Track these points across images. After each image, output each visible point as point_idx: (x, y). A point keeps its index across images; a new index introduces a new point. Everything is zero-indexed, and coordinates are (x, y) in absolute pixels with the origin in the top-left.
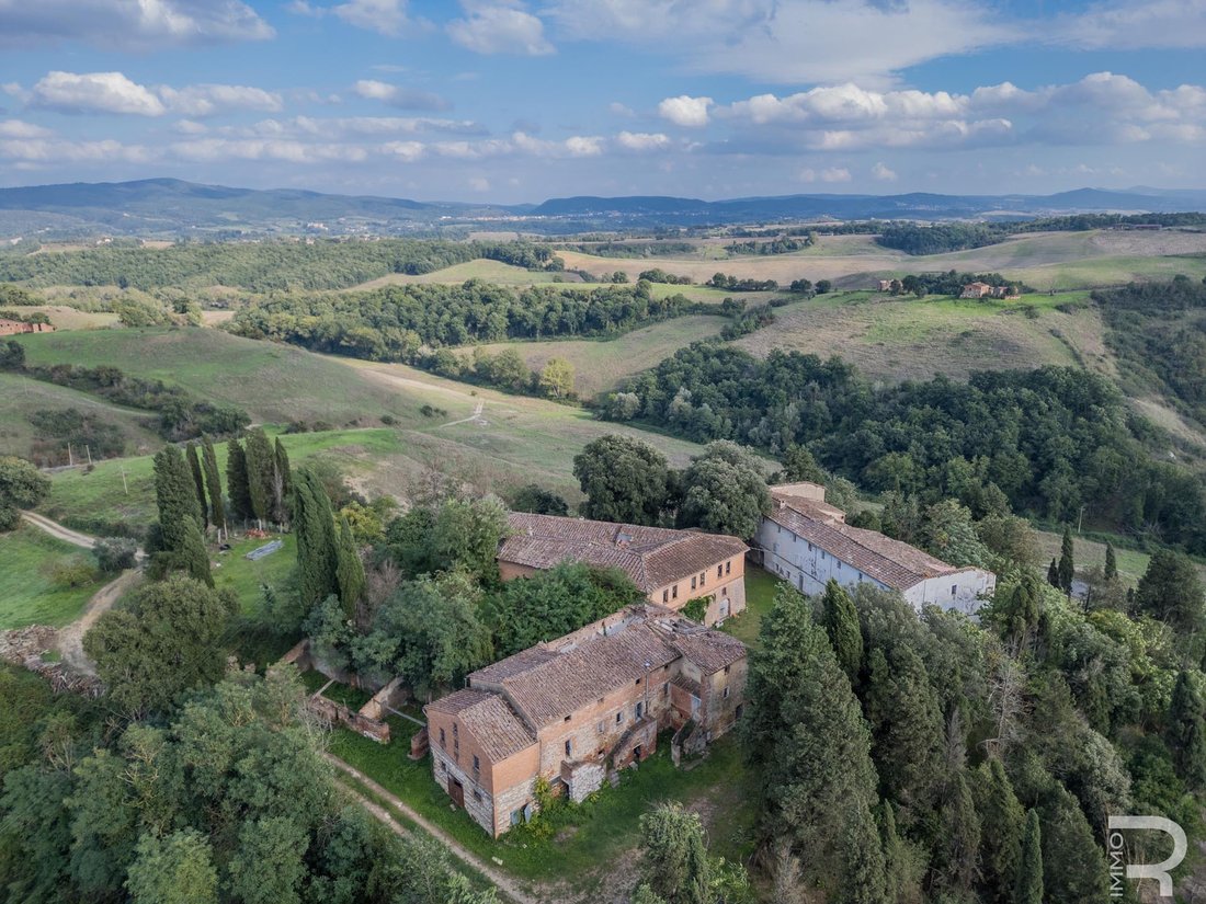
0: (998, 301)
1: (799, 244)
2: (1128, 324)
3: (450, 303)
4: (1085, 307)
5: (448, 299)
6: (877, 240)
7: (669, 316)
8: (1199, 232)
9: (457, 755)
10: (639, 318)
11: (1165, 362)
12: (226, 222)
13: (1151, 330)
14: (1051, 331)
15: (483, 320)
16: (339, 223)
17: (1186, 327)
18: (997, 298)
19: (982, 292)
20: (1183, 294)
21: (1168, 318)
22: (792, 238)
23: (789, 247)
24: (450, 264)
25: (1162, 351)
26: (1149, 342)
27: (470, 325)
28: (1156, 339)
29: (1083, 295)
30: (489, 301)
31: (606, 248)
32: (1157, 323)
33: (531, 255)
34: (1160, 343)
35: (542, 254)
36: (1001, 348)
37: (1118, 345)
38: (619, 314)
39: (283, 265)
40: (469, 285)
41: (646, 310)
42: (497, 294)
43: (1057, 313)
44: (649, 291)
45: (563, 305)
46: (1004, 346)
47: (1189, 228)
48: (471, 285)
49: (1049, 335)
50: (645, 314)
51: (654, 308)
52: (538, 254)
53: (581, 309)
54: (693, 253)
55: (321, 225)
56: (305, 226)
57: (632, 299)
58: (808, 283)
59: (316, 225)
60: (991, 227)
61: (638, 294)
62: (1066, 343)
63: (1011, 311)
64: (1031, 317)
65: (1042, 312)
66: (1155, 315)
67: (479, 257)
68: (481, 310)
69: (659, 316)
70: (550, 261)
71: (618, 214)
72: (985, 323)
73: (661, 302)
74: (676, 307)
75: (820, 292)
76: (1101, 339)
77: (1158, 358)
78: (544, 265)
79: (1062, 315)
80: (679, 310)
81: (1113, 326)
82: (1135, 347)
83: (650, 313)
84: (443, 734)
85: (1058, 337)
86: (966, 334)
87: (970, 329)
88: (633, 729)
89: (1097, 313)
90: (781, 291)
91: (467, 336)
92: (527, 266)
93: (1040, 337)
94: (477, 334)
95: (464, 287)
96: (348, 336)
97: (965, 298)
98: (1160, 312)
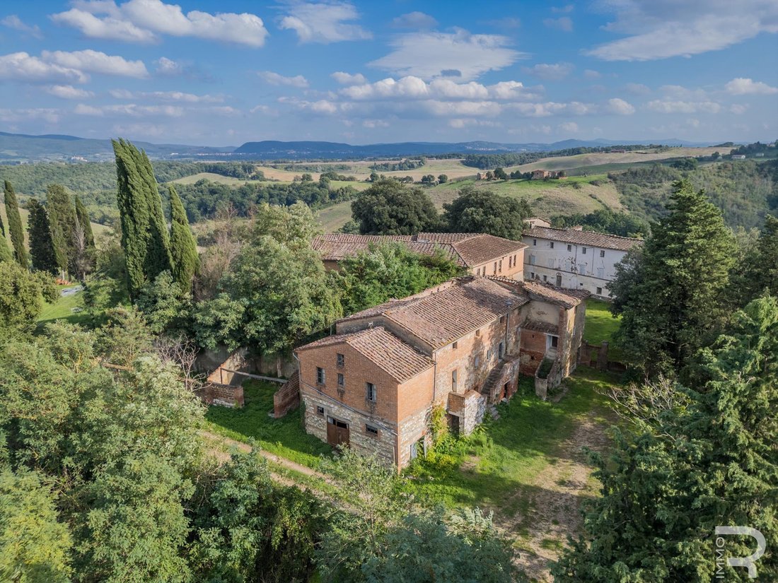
0: (555, 180)
1: (415, 165)
2: (632, 192)
3: (186, 195)
4: (606, 183)
5: (184, 193)
6: (462, 162)
7: (344, 200)
8: (646, 153)
9: (342, 393)
10: (323, 202)
11: (658, 212)
12: (7, 157)
13: (646, 194)
14: (591, 195)
15: (212, 205)
16: (95, 157)
17: (665, 192)
18: (554, 178)
19: (545, 176)
20: (661, 174)
21: (654, 188)
22: (411, 161)
23: (409, 167)
24: (182, 176)
25: (654, 206)
26: (646, 201)
27: (202, 210)
28: (650, 200)
29: (603, 176)
30: (215, 193)
31: (291, 167)
32: (648, 191)
33: (240, 170)
34: (653, 202)
35: (248, 169)
36: (563, 206)
37: (629, 203)
38: (309, 199)
39: (55, 178)
40: (200, 183)
41: (328, 196)
42: (221, 188)
43: (591, 186)
44: (329, 184)
45: (269, 194)
46: (564, 204)
47: (641, 151)
48: (201, 184)
49: (589, 197)
50: (327, 199)
51: (333, 195)
52: (245, 168)
53: (282, 196)
54: (349, 170)
55: (82, 158)
56: (69, 159)
57: (318, 189)
58: (432, 177)
59: (78, 158)
60: (527, 155)
61: (322, 186)
62: (600, 201)
63: (565, 185)
64: (577, 188)
65: (582, 185)
66: (646, 186)
67: (203, 171)
68: (209, 199)
69: (337, 200)
70: (254, 174)
71: (294, 152)
72: (550, 192)
73: (338, 191)
74: (348, 193)
75: (441, 182)
76: (618, 201)
77: (653, 210)
78: (250, 176)
79: (594, 187)
80: (350, 196)
81: (623, 193)
82: (639, 205)
83: (331, 198)
84: (320, 375)
85: (595, 198)
86: (539, 199)
87: (542, 196)
88: (500, 367)
89: (613, 185)
90: (416, 183)
91: (201, 217)
92: (238, 177)
93: (585, 198)
94: (207, 215)
95: (195, 185)
96: (110, 219)
97: (535, 179)
98: (649, 184)
